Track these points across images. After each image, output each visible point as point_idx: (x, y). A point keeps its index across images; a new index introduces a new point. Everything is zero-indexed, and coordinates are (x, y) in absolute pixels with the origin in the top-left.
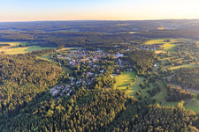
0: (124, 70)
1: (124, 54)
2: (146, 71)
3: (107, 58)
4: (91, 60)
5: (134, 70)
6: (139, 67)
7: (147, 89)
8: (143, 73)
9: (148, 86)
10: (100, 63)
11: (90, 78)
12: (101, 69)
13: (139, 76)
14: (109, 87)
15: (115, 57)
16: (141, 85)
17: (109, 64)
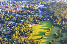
0: (41, 20)
1: (45, 5)
2: (61, 22)
3: (29, 9)
4: (15, 9)
5: (51, 20)
6: (55, 18)
7: (60, 39)
8: (58, 23)
9: (62, 36)
10: (22, 13)
11: (10, 27)
12: (22, 18)
13: (54, 25)
14: (26, 36)
15: (36, 7)
16: (55, 35)
17: (29, 14)
